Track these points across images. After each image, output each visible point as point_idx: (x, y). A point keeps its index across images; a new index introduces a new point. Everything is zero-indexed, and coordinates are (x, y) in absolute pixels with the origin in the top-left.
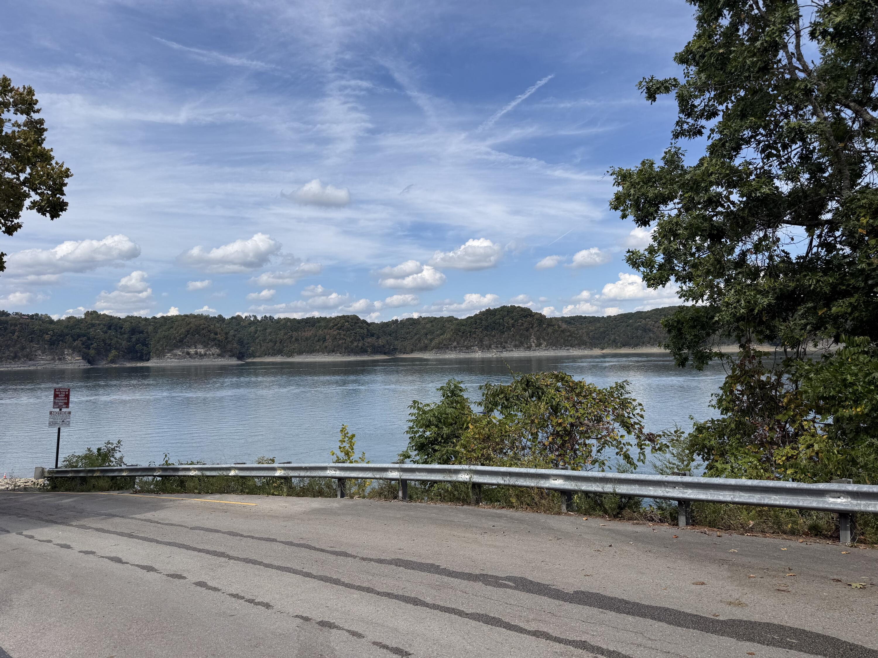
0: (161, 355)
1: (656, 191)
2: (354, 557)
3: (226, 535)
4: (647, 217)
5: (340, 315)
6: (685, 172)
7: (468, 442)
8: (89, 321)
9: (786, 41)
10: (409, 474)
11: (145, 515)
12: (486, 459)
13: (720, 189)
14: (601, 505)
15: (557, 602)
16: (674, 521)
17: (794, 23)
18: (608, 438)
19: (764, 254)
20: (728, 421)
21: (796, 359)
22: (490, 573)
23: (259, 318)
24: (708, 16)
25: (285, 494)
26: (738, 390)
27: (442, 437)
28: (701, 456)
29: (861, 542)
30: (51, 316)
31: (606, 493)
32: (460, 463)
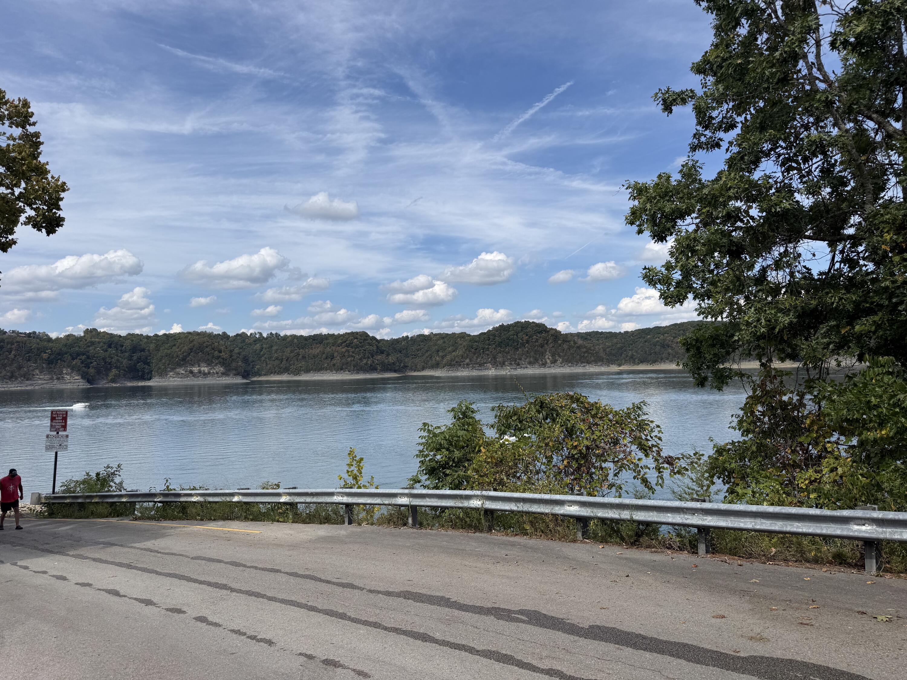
0: (163, 373)
1: (673, 206)
2: (362, 589)
3: (228, 566)
4: (664, 233)
5: (349, 331)
6: (703, 186)
7: (480, 466)
8: (89, 340)
9: (806, 51)
10: (420, 500)
11: (145, 543)
12: (499, 484)
13: (739, 204)
14: (618, 532)
15: (572, 637)
16: (694, 550)
17: (814, 32)
18: (625, 462)
19: (784, 271)
20: (749, 443)
21: (818, 379)
22: (502, 606)
23: (265, 335)
24: (725, 26)
25: (290, 521)
26: (759, 411)
27: (453, 460)
28: (721, 479)
29: (886, 571)
30: (49, 334)
31: (624, 520)
32: (472, 488)
